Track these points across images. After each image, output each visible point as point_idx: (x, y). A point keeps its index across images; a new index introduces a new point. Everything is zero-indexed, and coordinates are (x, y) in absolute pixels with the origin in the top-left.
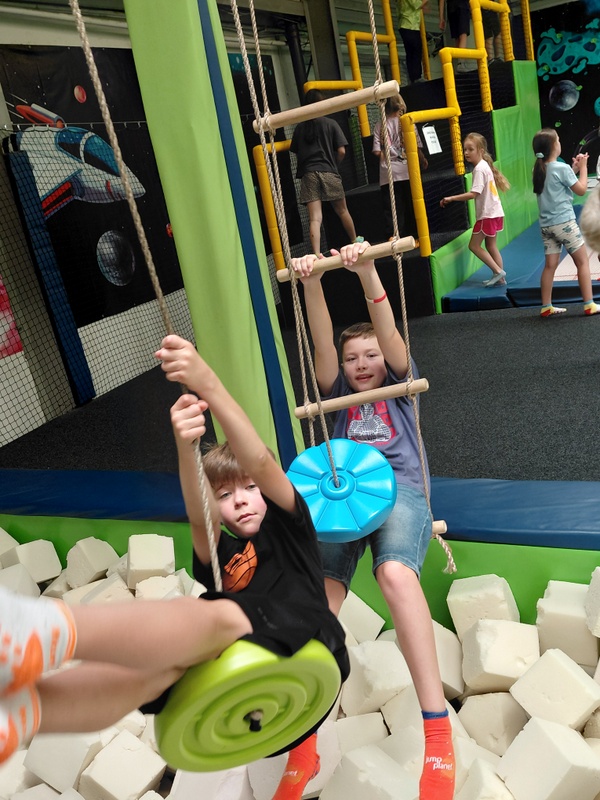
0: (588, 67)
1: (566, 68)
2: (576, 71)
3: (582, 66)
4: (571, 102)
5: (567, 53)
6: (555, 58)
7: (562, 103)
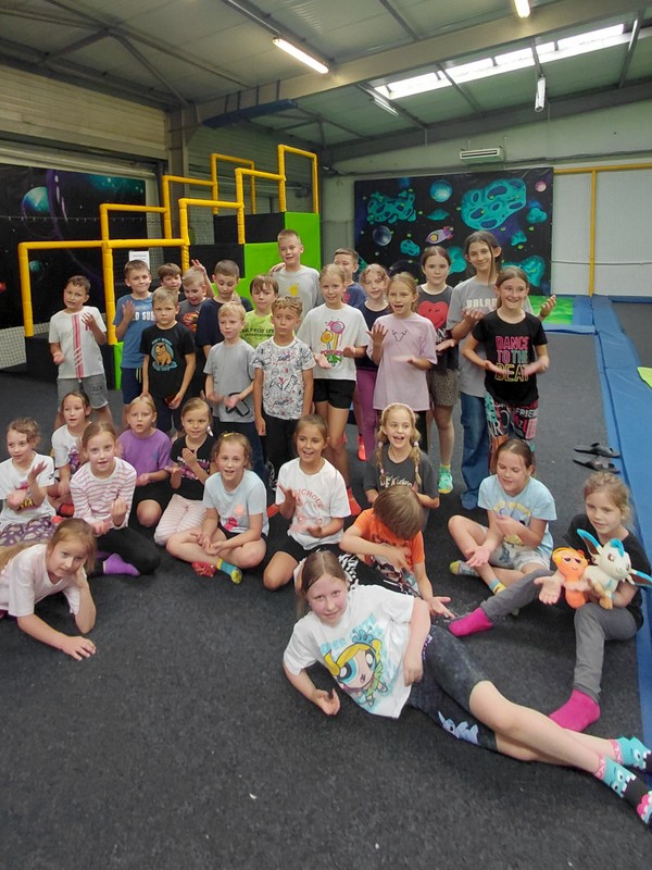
0: (398, 220)
1: (385, 218)
2: (391, 222)
3: (394, 219)
4: (386, 241)
5: (385, 210)
6: (378, 211)
7: (380, 241)
